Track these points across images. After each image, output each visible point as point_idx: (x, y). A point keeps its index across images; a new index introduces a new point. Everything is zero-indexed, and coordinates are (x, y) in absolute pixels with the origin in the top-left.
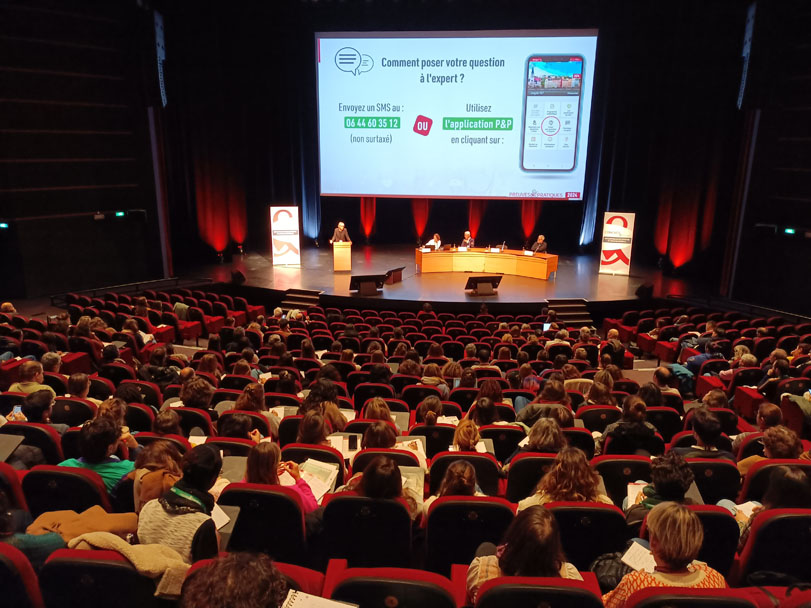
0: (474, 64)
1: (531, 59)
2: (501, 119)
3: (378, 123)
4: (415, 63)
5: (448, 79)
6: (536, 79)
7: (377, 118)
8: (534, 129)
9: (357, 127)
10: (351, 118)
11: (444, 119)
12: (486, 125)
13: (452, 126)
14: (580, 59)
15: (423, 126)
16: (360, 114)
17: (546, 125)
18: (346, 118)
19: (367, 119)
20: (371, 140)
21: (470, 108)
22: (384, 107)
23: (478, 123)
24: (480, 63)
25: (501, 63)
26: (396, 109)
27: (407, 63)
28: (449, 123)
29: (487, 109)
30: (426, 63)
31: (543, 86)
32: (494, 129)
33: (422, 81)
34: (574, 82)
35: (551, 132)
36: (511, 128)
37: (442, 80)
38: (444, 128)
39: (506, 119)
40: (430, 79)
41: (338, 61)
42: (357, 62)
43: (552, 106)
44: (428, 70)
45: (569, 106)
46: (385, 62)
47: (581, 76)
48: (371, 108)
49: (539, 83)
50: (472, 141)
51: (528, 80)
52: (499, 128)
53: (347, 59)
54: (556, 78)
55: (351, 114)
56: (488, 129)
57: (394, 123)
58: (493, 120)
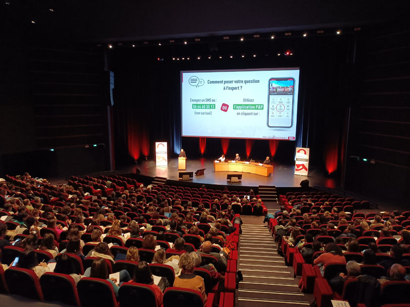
0: (246, 82)
1: (271, 79)
2: (258, 105)
3: (206, 106)
4: (221, 82)
5: (235, 88)
6: (273, 88)
7: (206, 105)
8: (273, 109)
9: (197, 108)
10: (195, 105)
11: (234, 105)
12: (252, 107)
13: (237, 108)
14: (293, 79)
15: (225, 108)
16: (198, 103)
17: (278, 107)
18: (193, 105)
19: (201, 105)
20: (203, 114)
21: (245, 100)
22: (209, 100)
23: (248, 107)
24: (249, 82)
25: (258, 81)
26: (214, 101)
27: (218, 82)
28: (236, 107)
29: (252, 101)
30: (225, 82)
31: (276, 91)
32: (255, 109)
33: (224, 89)
34: (290, 89)
35: (281, 111)
36: (262, 109)
37: (233, 89)
38: (234, 109)
39: (261, 105)
40: (228, 88)
41: (190, 82)
42: (197, 82)
43: (281, 99)
44: (226, 85)
45: (288, 99)
46: (209, 82)
47: (293, 86)
48: (203, 101)
49: (275, 90)
50: (246, 114)
51: (270, 88)
52: (257, 109)
53: (194, 81)
54: (282, 88)
55: (195, 103)
56: (253, 109)
57: (213, 107)
58: (255, 105)
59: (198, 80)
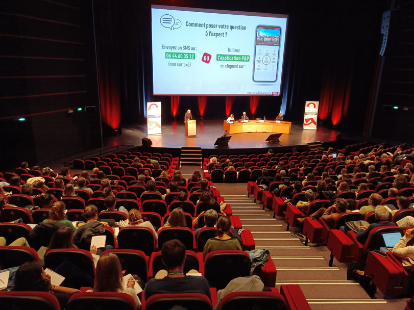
0: (232, 28)
1: (259, 27)
2: (244, 56)
3: (183, 56)
4: (203, 25)
5: (219, 35)
6: (261, 37)
7: (183, 54)
8: (259, 61)
9: (172, 58)
10: (169, 53)
11: (217, 55)
12: (237, 58)
13: (221, 59)
14: (279, 28)
16: (174, 51)
17: (264, 60)
18: (166, 53)
19: (178, 54)
20: (179, 65)
21: (230, 50)
22: (186, 48)
23: (233, 58)
24: (235, 27)
25: (245, 28)
26: (193, 49)
27: (200, 25)
28: (219, 57)
29: (237, 51)
30: (209, 26)
31: (263, 40)
32: (241, 61)
33: (207, 35)
34: (277, 39)
35: (267, 63)
36: (248, 61)
37: (216, 35)
38: (217, 60)
39: (247, 56)
40: (211, 34)
41: (162, 22)
42: (172, 23)
43: (267, 51)
44: (209, 29)
45: (274, 51)
46: (188, 24)
47: (280, 36)
48: (180, 48)
50: (231, 67)
51: (257, 37)
52: (243, 61)
53: (167, 21)
54: (269, 37)
55: (169, 51)
56: (238, 61)
57: (192, 56)
58: (241, 56)
59: (173, 20)
